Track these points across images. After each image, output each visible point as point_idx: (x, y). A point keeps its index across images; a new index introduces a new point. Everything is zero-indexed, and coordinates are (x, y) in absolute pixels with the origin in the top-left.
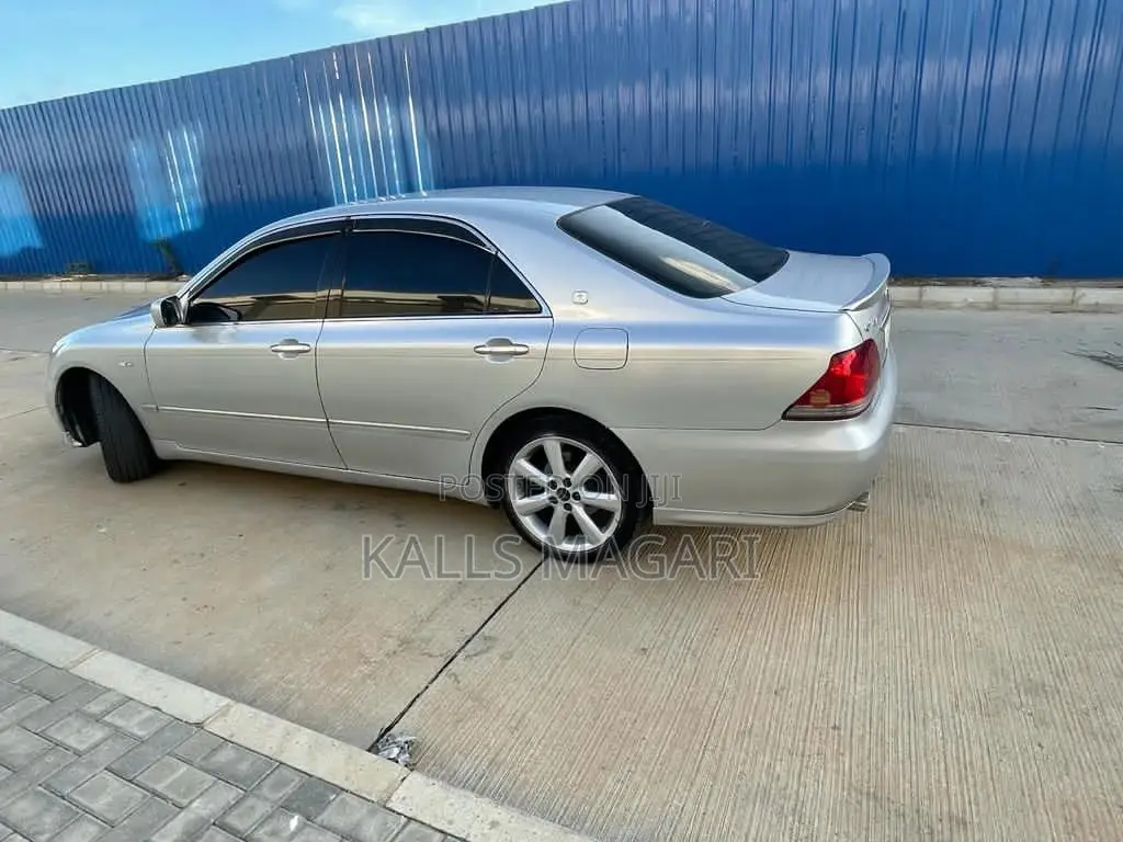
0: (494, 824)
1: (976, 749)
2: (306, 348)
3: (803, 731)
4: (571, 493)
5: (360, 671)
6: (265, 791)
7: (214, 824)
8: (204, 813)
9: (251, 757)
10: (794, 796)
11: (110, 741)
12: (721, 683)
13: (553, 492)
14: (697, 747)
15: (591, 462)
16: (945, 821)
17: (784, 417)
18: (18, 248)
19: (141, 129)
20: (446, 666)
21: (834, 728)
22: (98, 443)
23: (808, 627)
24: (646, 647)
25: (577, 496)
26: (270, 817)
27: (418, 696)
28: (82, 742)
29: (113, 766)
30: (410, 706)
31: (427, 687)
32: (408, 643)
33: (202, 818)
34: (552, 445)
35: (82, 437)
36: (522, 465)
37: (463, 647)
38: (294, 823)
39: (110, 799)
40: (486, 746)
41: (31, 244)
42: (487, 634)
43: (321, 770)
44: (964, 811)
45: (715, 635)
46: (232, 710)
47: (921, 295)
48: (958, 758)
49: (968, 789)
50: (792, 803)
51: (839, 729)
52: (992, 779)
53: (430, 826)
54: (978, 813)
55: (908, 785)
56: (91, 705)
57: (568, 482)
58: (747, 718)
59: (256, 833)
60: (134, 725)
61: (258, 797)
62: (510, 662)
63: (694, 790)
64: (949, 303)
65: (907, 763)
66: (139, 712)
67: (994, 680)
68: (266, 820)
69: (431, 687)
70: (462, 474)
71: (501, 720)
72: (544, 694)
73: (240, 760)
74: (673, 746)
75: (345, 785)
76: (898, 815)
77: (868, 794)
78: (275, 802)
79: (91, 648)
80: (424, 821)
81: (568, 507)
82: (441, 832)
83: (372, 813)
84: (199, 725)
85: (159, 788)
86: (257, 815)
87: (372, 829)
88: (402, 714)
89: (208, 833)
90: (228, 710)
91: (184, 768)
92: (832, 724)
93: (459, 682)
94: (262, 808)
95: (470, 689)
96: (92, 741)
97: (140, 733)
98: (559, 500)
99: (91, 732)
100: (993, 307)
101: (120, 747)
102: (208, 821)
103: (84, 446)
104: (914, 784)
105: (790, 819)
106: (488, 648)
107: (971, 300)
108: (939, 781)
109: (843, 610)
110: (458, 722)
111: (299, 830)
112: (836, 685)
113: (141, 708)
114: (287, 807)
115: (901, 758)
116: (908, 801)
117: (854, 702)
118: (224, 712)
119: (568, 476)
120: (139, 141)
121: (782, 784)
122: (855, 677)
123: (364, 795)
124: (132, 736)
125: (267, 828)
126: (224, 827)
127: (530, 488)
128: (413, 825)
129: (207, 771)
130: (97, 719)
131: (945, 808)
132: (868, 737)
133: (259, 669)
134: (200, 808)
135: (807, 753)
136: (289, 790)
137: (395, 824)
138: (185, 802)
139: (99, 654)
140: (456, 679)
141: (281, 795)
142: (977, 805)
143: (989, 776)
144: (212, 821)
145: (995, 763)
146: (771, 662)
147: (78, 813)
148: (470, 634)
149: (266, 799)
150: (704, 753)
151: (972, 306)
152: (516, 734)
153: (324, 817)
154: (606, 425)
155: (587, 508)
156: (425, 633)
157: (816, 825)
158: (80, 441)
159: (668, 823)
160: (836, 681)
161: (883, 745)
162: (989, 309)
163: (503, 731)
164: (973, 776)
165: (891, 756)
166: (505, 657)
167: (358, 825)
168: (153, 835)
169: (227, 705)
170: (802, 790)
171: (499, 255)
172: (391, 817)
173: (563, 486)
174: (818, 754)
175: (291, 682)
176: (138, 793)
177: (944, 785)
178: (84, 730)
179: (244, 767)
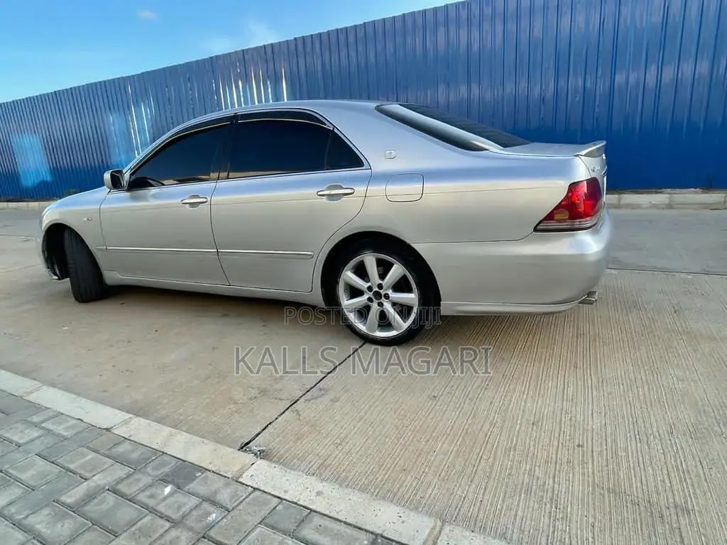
0: (319, 494)
1: (691, 462)
2: (205, 200)
3: (555, 448)
4: (383, 294)
5: (230, 409)
6: (149, 470)
7: (108, 490)
8: (102, 483)
9: (142, 449)
10: (550, 490)
11: (42, 438)
12: (491, 418)
13: (371, 295)
14: (475, 457)
15: (397, 270)
16: (672, 510)
17: (536, 230)
18: (37, 182)
19: (116, 108)
20: (291, 405)
21: (579, 446)
22: (68, 279)
23: (555, 384)
24: (436, 395)
25: (387, 297)
26: (150, 486)
27: (270, 424)
28: (23, 438)
29: (42, 453)
30: (263, 430)
31: (276, 419)
32: (265, 392)
33: (99, 485)
34: (370, 260)
35: (58, 273)
36: (349, 276)
37: (304, 394)
38: (168, 490)
39: (34, 473)
40: (318, 455)
41: (45, 179)
42: (321, 387)
43: (192, 458)
44: (686, 502)
45: (486, 389)
46: (132, 422)
47: (620, 200)
48: (677, 466)
49: (687, 487)
50: (550, 494)
51: (582, 446)
52: (706, 480)
53: (270, 494)
54: (698, 504)
55: (639, 485)
56: (34, 417)
57: (380, 286)
58: (512, 439)
59: (139, 495)
60: (61, 429)
61: (143, 473)
62: (337, 404)
63: (474, 486)
64: (640, 204)
65: (637, 469)
66: (68, 421)
67: (699, 417)
68: (147, 488)
69: (280, 419)
70: (307, 285)
71: (329, 439)
72: (361, 423)
73: (133, 451)
74: (457, 456)
75: (209, 467)
76: (633, 503)
77: (609, 489)
78: (157, 476)
79: (41, 385)
80: (266, 491)
81: (381, 304)
82: (279, 498)
83: (227, 485)
84: (107, 430)
85: (72, 466)
86: (141, 485)
87: (225, 496)
88: (257, 435)
89: (102, 495)
90: (130, 421)
91: (92, 455)
92: (577, 444)
93: (300, 415)
94: (146, 480)
95: (307, 419)
96: (31, 437)
97: (65, 434)
98: (374, 299)
99: (31, 432)
100: (670, 206)
101: (49, 440)
102: (104, 488)
103: (59, 279)
104: (644, 482)
105: (548, 506)
106: (323, 395)
107: (653, 203)
108: (663, 481)
109: (580, 373)
110: (298, 439)
111: (171, 494)
112: (578, 420)
113: (69, 419)
114: (165, 480)
115: (632, 466)
116: (640, 495)
117: (593, 429)
118: (126, 422)
119: (381, 282)
120: (114, 114)
121: (540, 482)
122: (592, 414)
123: (222, 473)
124: (58, 435)
125: (147, 493)
126: (115, 492)
127: (354, 292)
128: (257, 493)
129: (108, 457)
130: (36, 425)
131: (671, 500)
132: (605, 452)
133: (159, 407)
134: (99, 480)
135: (559, 461)
136: (167, 469)
137: (243, 492)
138: (88, 475)
139: (45, 388)
140: (298, 413)
141: (160, 472)
142: (696, 497)
143: (703, 478)
144: (107, 488)
145: (706, 470)
146: (529, 405)
147: (9, 481)
148: (309, 387)
149: (150, 475)
150: (480, 461)
151: (655, 206)
152: (340, 448)
153: (192, 486)
154: (408, 242)
155: (394, 304)
156: (278, 386)
157: (569, 510)
158: (57, 275)
159: (454, 506)
160: (578, 416)
161: (617, 458)
162: (667, 208)
163: (331, 445)
164: (691, 479)
165: (625, 464)
166: (334, 401)
167: (216, 492)
168: (61, 496)
169: (131, 418)
170: (556, 486)
171: (336, 130)
172: (241, 488)
173: (377, 289)
174: (567, 463)
175: (181, 415)
176: (56, 469)
177: (668, 484)
178: (26, 432)
179: (135, 455)
